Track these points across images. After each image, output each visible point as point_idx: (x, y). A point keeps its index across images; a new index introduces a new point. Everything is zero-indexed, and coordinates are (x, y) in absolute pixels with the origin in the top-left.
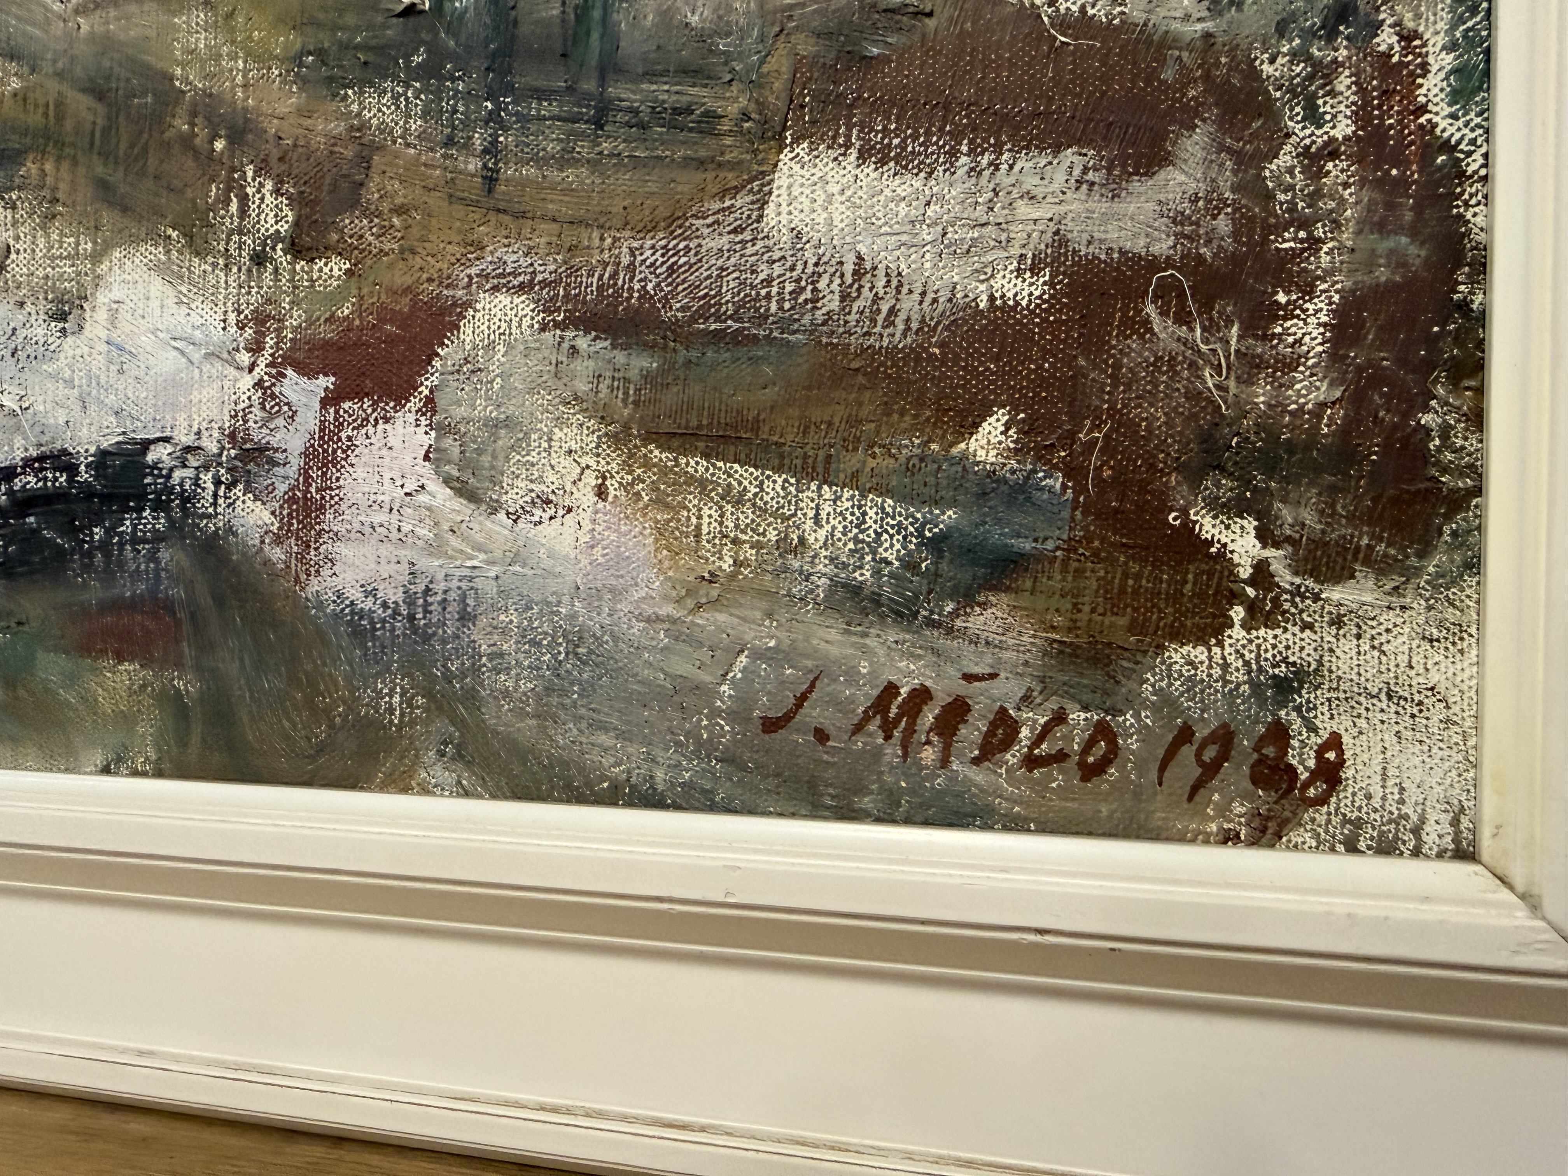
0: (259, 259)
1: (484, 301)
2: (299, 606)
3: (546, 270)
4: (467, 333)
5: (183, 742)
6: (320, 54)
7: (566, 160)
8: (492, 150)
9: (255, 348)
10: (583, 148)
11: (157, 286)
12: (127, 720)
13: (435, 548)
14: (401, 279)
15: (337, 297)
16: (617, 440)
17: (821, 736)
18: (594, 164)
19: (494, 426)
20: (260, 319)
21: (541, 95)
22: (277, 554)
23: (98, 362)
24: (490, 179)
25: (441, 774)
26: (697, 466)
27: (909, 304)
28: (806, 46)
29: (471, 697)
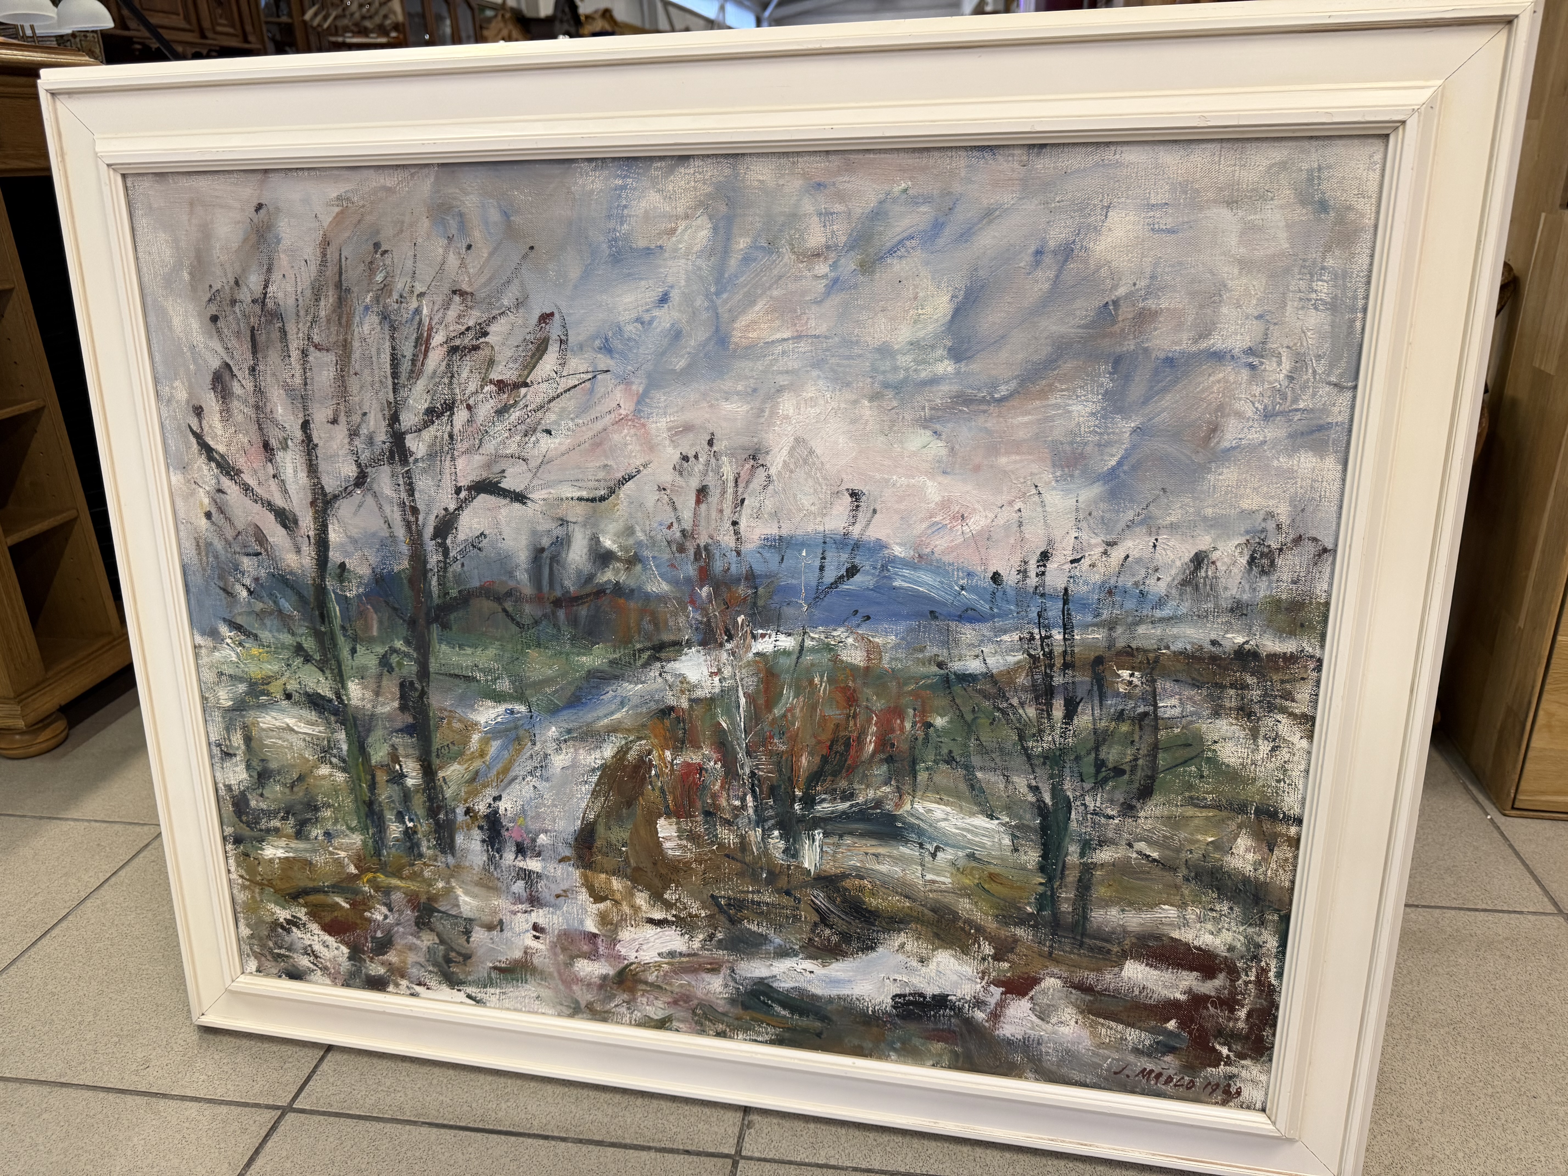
0: (984, 959)
1: (1047, 978)
2: (993, 1037)
3: (1065, 975)
4: (1043, 985)
5: (957, 1061)
6: (1004, 916)
7: (1070, 953)
8: (1051, 946)
9: (982, 979)
10: (1075, 951)
11: (952, 960)
12: (940, 1055)
13: (1033, 1029)
14: (1024, 970)
15: (1008, 971)
16: (1082, 1012)
17: (1128, 1076)
18: (1079, 955)
19: (1049, 1006)
20: (984, 973)
21: (1065, 937)
22: (987, 1024)
23: (933, 974)
24: (1051, 953)
25: (1030, 1075)
26: (1101, 1020)
27: (1155, 996)
28: (1134, 940)
29: (1040, 1060)
